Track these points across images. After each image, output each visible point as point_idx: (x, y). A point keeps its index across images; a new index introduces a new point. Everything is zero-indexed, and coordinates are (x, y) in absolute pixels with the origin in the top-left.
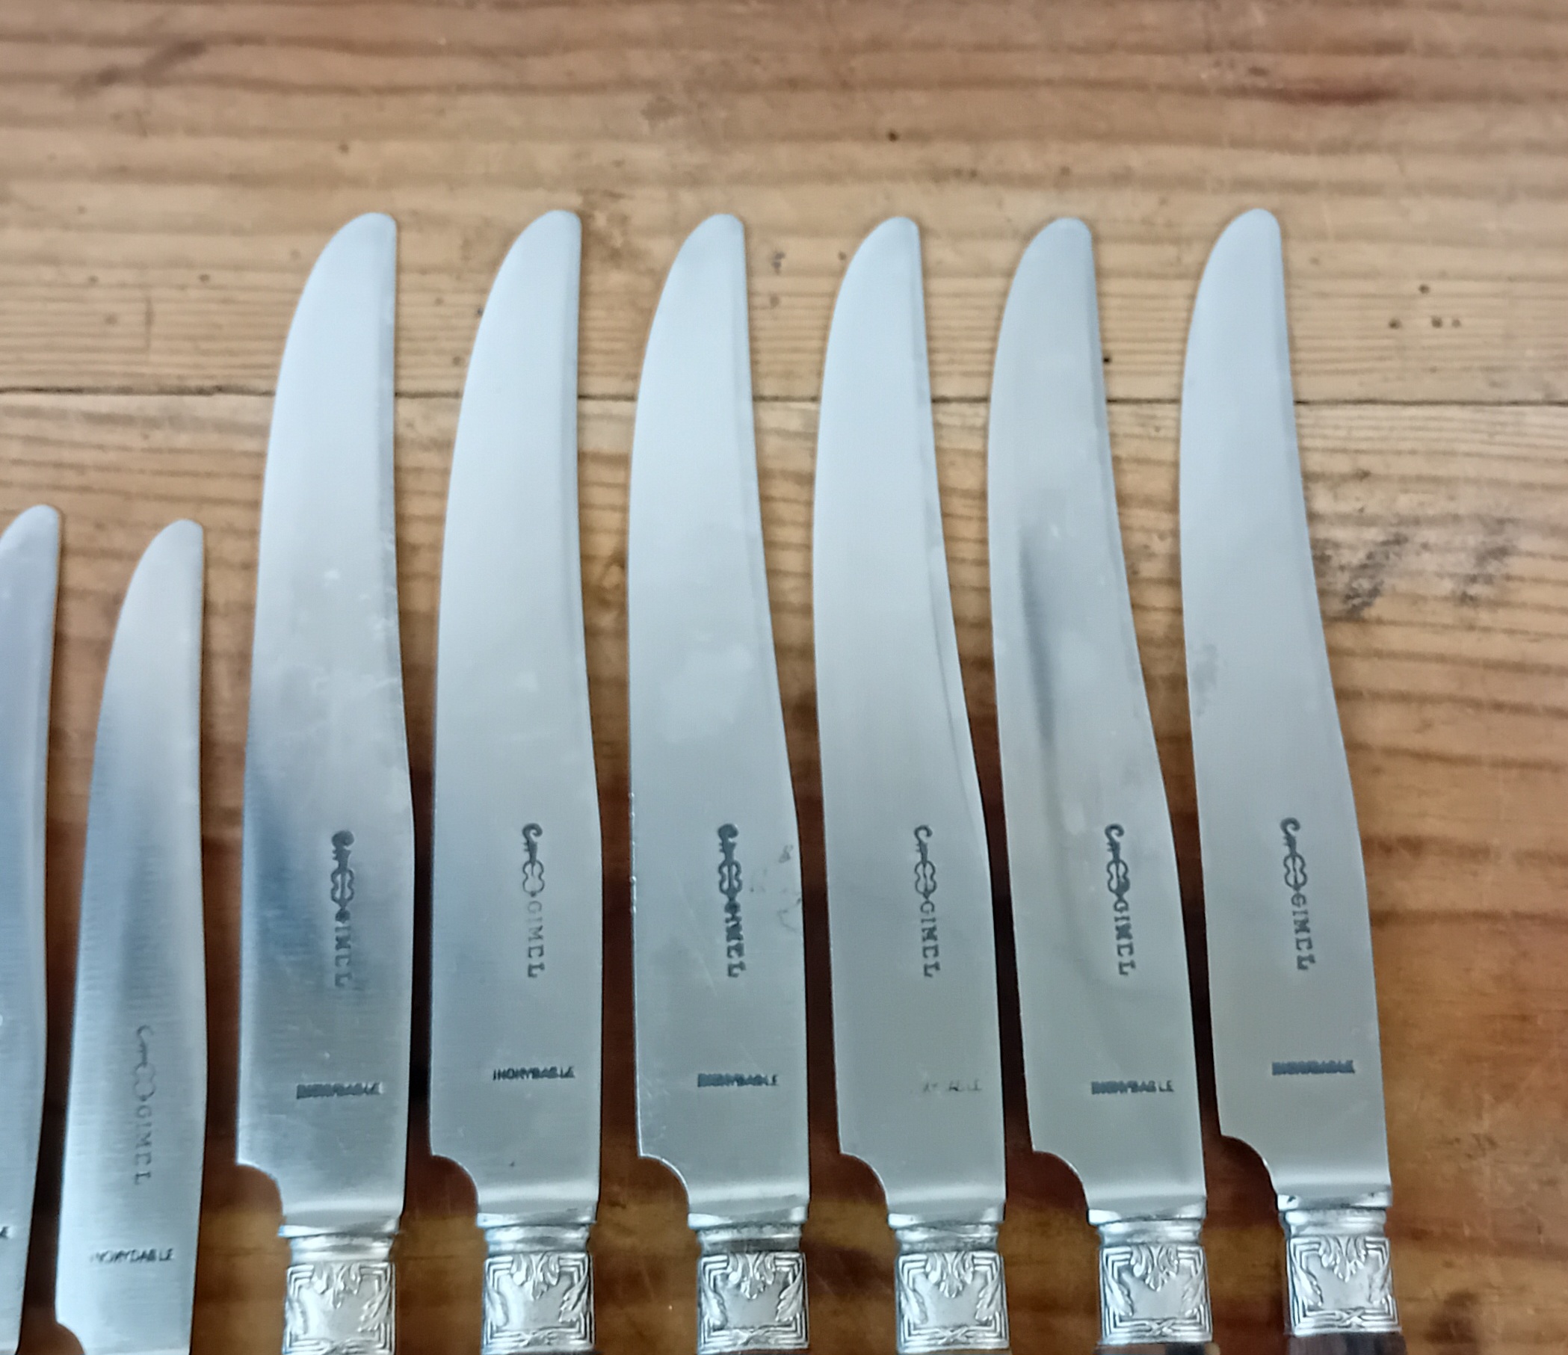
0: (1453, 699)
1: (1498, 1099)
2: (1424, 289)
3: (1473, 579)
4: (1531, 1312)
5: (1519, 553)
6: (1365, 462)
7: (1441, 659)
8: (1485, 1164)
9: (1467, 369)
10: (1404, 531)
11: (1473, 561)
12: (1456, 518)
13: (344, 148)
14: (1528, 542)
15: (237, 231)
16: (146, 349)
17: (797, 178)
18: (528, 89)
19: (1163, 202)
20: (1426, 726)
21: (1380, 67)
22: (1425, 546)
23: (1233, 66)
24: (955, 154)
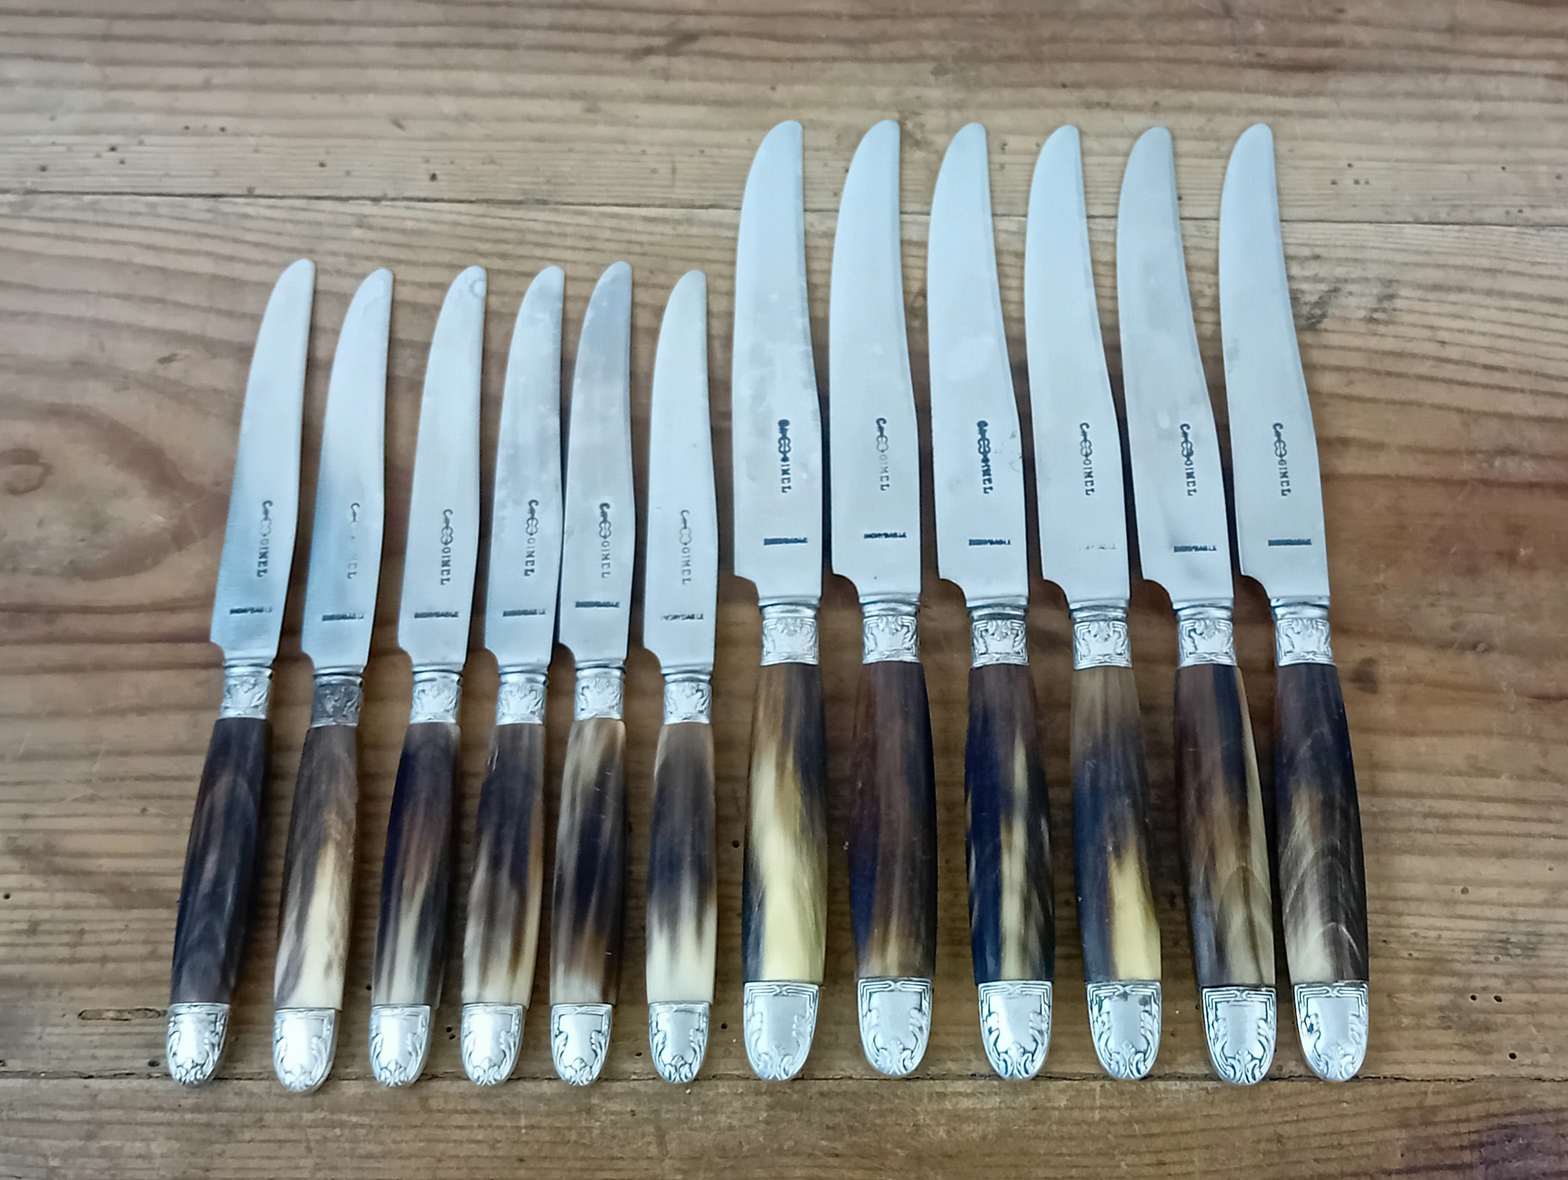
0: (1364, 369)
1: (1388, 566)
2: (1350, 165)
3: (1376, 310)
4: (1405, 669)
5: (1401, 298)
6: (1318, 251)
7: (1358, 349)
8: (1381, 598)
9: (1372, 205)
10: (1338, 285)
11: (1376, 301)
12: (1367, 280)
13: (773, 88)
14: (1404, 292)
15: (719, 129)
16: (673, 186)
17: (1013, 106)
18: (870, 60)
19: (1209, 120)
20: (1351, 383)
21: (1327, 53)
22: (1351, 293)
23: (1246, 52)
24: (1099, 95)
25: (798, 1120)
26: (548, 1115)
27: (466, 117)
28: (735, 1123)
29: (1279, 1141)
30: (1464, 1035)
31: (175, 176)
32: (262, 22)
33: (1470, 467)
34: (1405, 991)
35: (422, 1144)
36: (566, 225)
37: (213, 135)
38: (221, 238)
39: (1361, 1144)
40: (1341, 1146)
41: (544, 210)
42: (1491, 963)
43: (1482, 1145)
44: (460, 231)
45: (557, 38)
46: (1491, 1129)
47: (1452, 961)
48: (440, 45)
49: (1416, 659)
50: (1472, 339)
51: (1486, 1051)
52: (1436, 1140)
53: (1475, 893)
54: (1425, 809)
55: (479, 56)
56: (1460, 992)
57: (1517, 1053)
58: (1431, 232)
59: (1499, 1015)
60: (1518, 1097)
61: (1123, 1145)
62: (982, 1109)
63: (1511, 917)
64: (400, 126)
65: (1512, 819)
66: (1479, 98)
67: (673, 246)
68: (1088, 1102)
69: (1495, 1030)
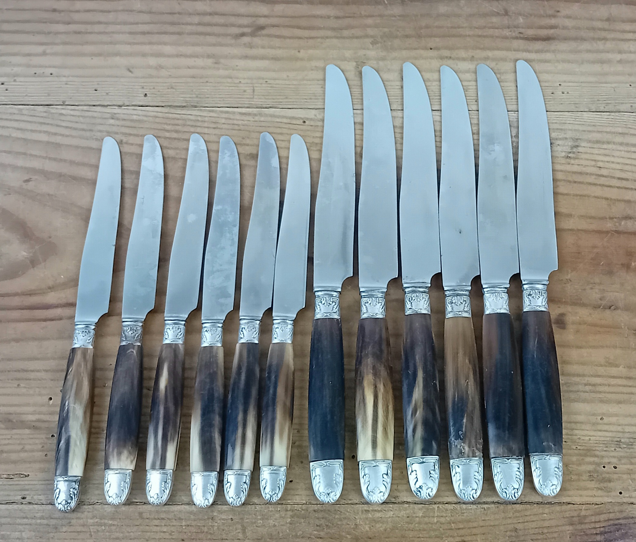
0: (564, 180)
1: (572, 271)
2: (560, 85)
3: (570, 152)
4: (578, 318)
5: (581, 147)
7: (562, 171)
8: (569, 286)
9: (570, 104)
11: (570, 148)
12: (566, 138)
13: (299, 52)
14: (583, 144)
15: (274, 71)
16: (253, 98)
18: (343, 38)
19: (497, 64)
20: (558, 186)
21: (551, 32)
22: (558, 145)
23: (514, 32)
24: (446, 53)
25: (304, 522)
26: (195, 520)
27: (160, 67)
28: (276, 524)
29: (516, 531)
30: (599, 484)
31: (30, 96)
32: (69, 23)
33: (611, 225)
34: (573, 464)
35: (139, 533)
36: (205, 117)
37: (48, 77)
38: (52, 125)
39: (552, 532)
40: (543, 533)
41: (195, 110)
42: (612, 451)
43: (606, 533)
44: (157, 120)
45: (201, 29)
46: (610, 526)
47: (595, 450)
48: (149, 33)
49: (583, 313)
50: (613, 166)
51: (608, 490)
52: (585, 531)
53: (606, 420)
54: (585, 382)
55: (166, 38)
56: (598, 464)
57: (622, 492)
58: (595, 116)
59: (615, 475)
60: (622, 512)
61: (446, 533)
62: (385, 518)
63: (622, 430)
64: (130, 71)
65: (624, 386)
66: (620, 52)
67: (253, 126)
68: (431, 514)
69: (613, 482)
